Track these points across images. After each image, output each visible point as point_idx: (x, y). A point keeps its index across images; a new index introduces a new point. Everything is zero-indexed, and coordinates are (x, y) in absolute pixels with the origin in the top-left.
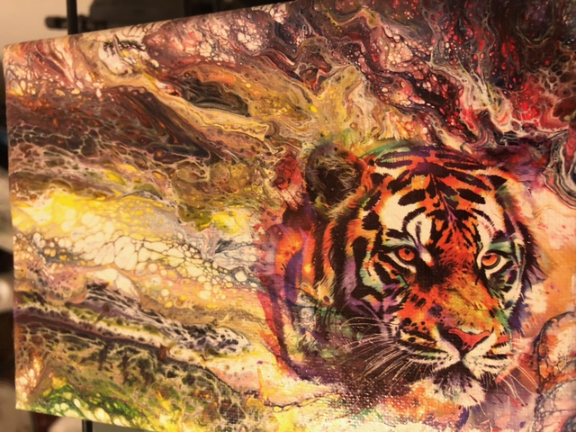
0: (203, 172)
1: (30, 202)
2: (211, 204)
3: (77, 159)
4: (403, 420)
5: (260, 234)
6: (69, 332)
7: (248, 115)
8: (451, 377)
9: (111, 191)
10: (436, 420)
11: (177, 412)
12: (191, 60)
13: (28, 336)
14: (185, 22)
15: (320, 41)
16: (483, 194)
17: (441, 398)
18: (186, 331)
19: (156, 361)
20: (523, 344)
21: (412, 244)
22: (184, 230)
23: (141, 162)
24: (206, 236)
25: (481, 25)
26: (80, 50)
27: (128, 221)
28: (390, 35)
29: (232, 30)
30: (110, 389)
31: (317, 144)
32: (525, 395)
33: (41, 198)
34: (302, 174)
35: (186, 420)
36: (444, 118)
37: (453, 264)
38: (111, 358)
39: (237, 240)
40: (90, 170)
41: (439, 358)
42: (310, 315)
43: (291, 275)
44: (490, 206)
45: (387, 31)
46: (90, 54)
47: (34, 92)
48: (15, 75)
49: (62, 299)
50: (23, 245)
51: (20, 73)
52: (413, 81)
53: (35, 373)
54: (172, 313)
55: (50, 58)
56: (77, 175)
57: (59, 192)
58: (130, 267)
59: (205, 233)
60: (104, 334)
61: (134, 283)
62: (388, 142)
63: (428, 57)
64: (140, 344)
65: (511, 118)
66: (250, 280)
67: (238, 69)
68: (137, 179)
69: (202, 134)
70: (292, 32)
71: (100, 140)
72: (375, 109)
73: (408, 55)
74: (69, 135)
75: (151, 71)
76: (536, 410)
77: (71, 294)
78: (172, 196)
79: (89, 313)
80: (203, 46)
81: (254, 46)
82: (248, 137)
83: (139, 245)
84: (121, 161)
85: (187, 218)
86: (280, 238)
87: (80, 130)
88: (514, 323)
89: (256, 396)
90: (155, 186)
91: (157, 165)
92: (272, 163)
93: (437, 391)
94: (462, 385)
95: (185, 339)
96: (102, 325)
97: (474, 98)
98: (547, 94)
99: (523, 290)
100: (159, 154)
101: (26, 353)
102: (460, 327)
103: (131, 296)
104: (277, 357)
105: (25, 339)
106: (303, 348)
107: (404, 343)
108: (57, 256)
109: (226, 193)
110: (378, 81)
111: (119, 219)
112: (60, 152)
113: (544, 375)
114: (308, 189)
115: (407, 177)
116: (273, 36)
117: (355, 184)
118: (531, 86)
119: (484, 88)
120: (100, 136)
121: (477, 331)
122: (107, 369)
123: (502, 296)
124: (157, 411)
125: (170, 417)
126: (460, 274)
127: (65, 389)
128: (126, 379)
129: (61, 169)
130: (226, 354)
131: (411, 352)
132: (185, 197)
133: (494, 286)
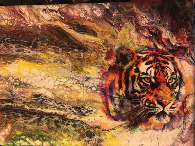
0: (80, 55)
1: (8, 65)
2: (83, 65)
3: (30, 49)
4: (147, 130)
5: (100, 75)
6: (25, 113)
7: (97, 37)
8: (161, 115)
9: (44, 61)
10: (156, 128)
11: (70, 137)
12: (77, 18)
13: (5, 116)
14: (74, 5)
15: (121, 15)
16: (168, 62)
17: (158, 122)
18: (73, 108)
19: (61, 120)
20: (180, 103)
21: (149, 76)
22: (73, 74)
23: (57, 51)
24: (81, 76)
25: (167, 15)
26: (32, 11)
27: (51, 71)
28: (142, 15)
29: (91, 9)
30: (42, 132)
31: (120, 46)
32: (181, 118)
33: (13, 63)
34: (115, 56)
35: (73, 140)
36: (158, 40)
37: (160, 82)
38: (43, 121)
39: (93, 77)
40: (35, 53)
41: (157, 110)
42: (118, 100)
43: (111, 88)
44: (170, 65)
45: (141, 14)
46: (36, 13)
47: (11, 24)
48: (2, 18)
49: (22, 101)
50: (4, 81)
51: (5, 17)
52: (149, 29)
53: (8, 130)
54: (68, 103)
55: (19, 13)
56: (30, 55)
57: (21, 61)
58: (51, 87)
59: (81, 75)
60: (40, 112)
61: (53, 93)
62: (142, 47)
63: (153, 23)
64: (56, 114)
65: (175, 41)
66: (97, 90)
67: (93, 22)
68: (55, 57)
69: (80, 42)
70: (112, 12)
71: (40, 43)
72: (138, 36)
73: (147, 22)
74: (27, 41)
75: (61, 20)
76: (184, 122)
77: (26, 99)
78: (68, 62)
79: (34, 105)
80: (81, 13)
81: (99, 15)
82: (97, 44)
83: (55, 80)
84: (49, 50)
85: (74, 70)
86: (108, 76)
87: (31, 39)
88: (177, 98)
89: (99, 128)
90: (62, 59)
91: (63, 52)
92: (105, 52)
93: (156, 120)
94: (164, 117)
95: (73, 111)
96: (39, 109)
97: (166, 35)
98: (184, 35)
99: (179, 88)
100: (64, 48)
101: (4, 123)
102: (163, 100)
103: (52, 98)
104: (107, 114)
105: (4, 117)
106: (115, 110)
107: (147, 106)
108: (20, 85)
109: (89, 62)
110: (139, 29)
111: (47, 71)
112: (22, 47)
113: (185, 112)
114: (117, 60)
115: (147, 57)
116: (106, 12)
117: (132, 59)
118: (180, 33)
119: (168, 32)
120: (40, 42)
121: (167, 101)
122: (41, 125)
123: (174, 90)
124: (61, 138)
125: (67, 139)
126: (163, 85)
127: (22, 135)
128: (49, 128)
129: (22, 53)
130: (88, 115)
131: (149, 109)
132: (73, 63)
133: (172, 88)
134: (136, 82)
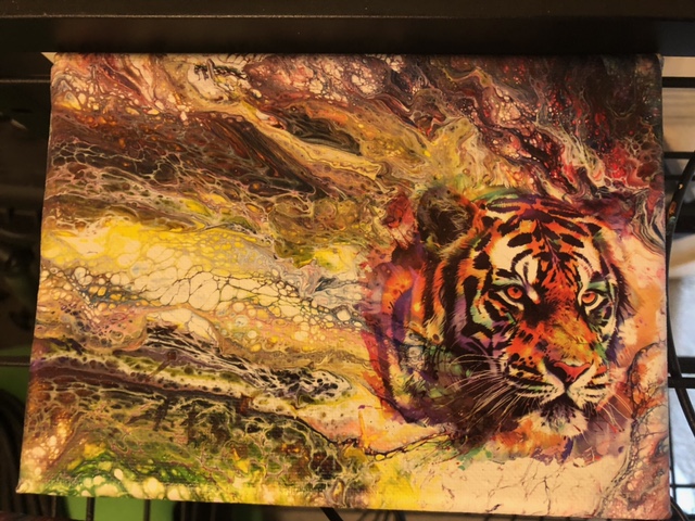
0: (306, 207)
1: (75, 231)
2: (314, 240)
3: (148, 185)
4: (511, 456)
5: (366, 272)
6: (116, 386)
7: (359, 154)
8: (557, 409)
9: (190, 222)
10: (543, 452)
11: (257, 472)
12: (300, 95)
13: (54, 394)
14: (294, 58)
15: (435, 92)
16: (582, 239)
17: (547, 430)
18: (276, 377)
19: (234, 414)
20: (619, 373)
21: (520, 283)
22: (279, 267)
23: (233, 193)
24: (306, 273)
25: (578, 96)
26: (164, 70)
27: (211, 255)
28: (501, 95)
29: (346, 72)
30: (168, 452)
31: (431, 186)
32: (622, 421)
33: (92, 226)
34: (414, 214)
35: (268, 481)
36: (548, 171)
37: (557, 302)
38: (172, 415)
39: (341, 278)
40: (164, 198)
41: (546, 391)
42: (418, 354)
43: (399, 314)
44: (588, 250)
45: (498, 92)
46: (176, 75)
47: (96, 107)
48: (71, 86)
49: (110, 346)
50: (58, 281)
51: (79, 84)
52: (521, 137)
53: (59, 441)
54: (259, 357)
55: (124, 73)
56: (147, 202)
57: (119, 221)
58: (208, 306)
59: (304, 270)
60: (165, 386)
61: (212, 325)
62: (499, 189)
63: (534, 118)
64: (216, 395)
65: (604, 176)
66: (353, 319)
67: (350, 109)
68: (226, 211)
69: (307, 168)
70: (408, 81)
71: (181, 166)
72: (487, 158)
73: (517, 114)
74: (140, 158)
75: (251, 100)
76: (632, 434)
77: (122, 340)
78: (267, 229)
79: (147, 362)
80: (313, 83)
81: (368, 89)
82: (357, 175)
83: (223, 282)
84: (207, 191)
85: (285, 254)
86: (389, 276)
87: (156, 153)
88: (610, 355)
89: (355, 445)
90: (248, 218)
91: (252, 198)
92: (383, 202)
93: (543, 424)
94: (567, 416)
95: (274, 386)
96: (165, 375)
97: (574, 157)
98: (631, 158)
99: (617, 324)
100: (256, 186)
101: (46, 415)
102: (564, 360)
103: (207, 339)
104: (382, 399)
105: (48, 397)
106: (410, 389)
107: (513, 378)
108: (107, 295)
109: (330, 229)
110: (490, 134)
111: (198, 253)
112: (125, 176)
113: (637, 401)
114: (419, 229)
115: (515, 221)
116: (389, 82)
117: (467, 226)
118: (619, 150)
119: (581, 148)
120: (182, 162)
121: (579, 363)
122: (165, 429)
123: (600, 330)
124: (231, 473)
125: (247, 480)
126: (563, 311)
127: (102, 458)
128: (191, 439)
129: (124, 195)
130: (322, 400)
131: (519, 387)
132: (283, 231)
133: (593, 321)
134: (477, 297)
